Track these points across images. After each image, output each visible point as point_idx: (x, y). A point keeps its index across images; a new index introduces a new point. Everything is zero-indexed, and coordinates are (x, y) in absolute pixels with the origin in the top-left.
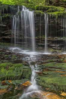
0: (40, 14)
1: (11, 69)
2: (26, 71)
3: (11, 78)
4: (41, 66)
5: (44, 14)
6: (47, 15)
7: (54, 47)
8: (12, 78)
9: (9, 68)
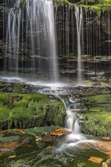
0: (66, 6)
1: (19, 106)
2: (54, 108)
3: (22, 123)
4: (83, 101)
5: (73, 6)
6: (79, 9)
7: (93, 76)
8: (25, 122)
9: (15, 102)
